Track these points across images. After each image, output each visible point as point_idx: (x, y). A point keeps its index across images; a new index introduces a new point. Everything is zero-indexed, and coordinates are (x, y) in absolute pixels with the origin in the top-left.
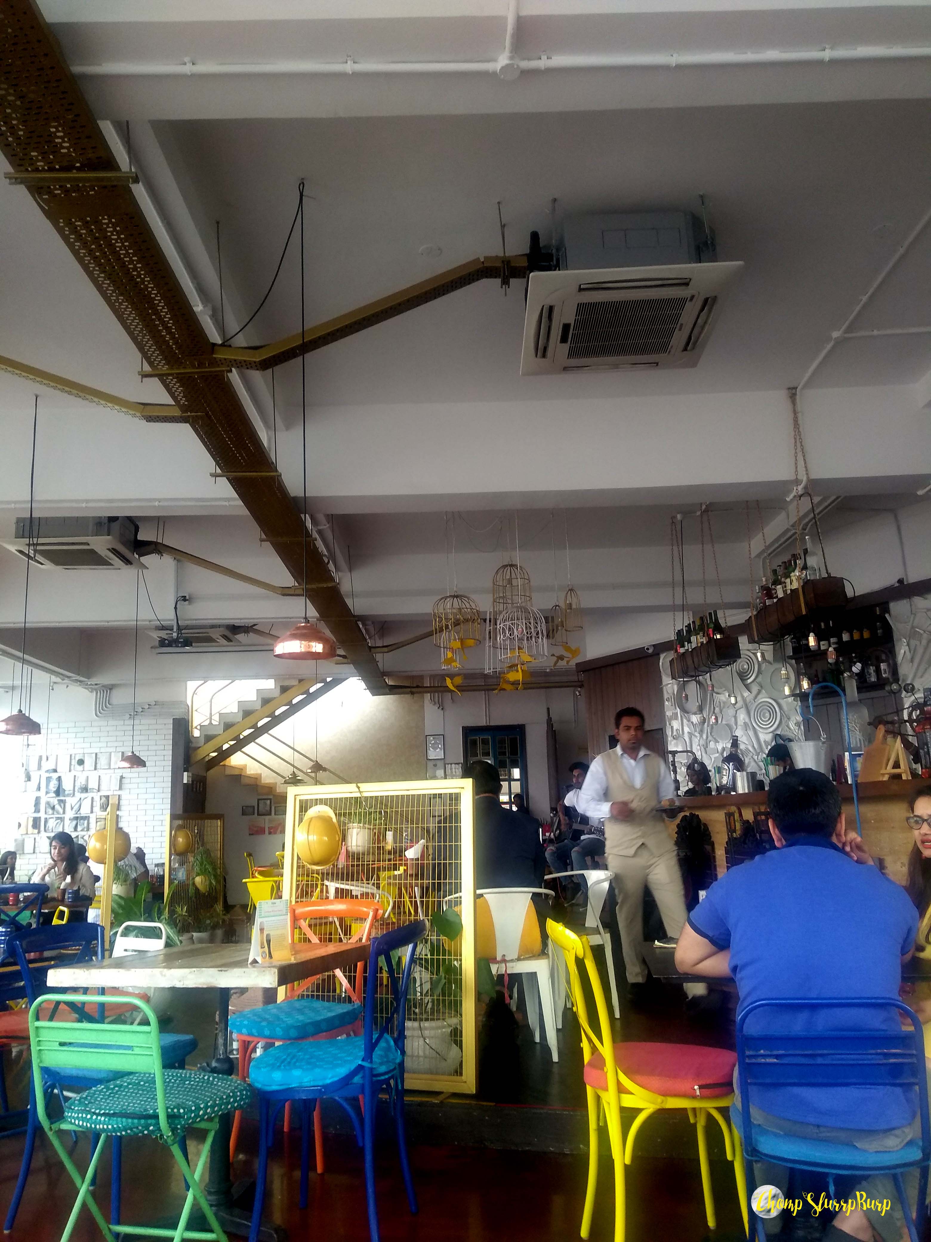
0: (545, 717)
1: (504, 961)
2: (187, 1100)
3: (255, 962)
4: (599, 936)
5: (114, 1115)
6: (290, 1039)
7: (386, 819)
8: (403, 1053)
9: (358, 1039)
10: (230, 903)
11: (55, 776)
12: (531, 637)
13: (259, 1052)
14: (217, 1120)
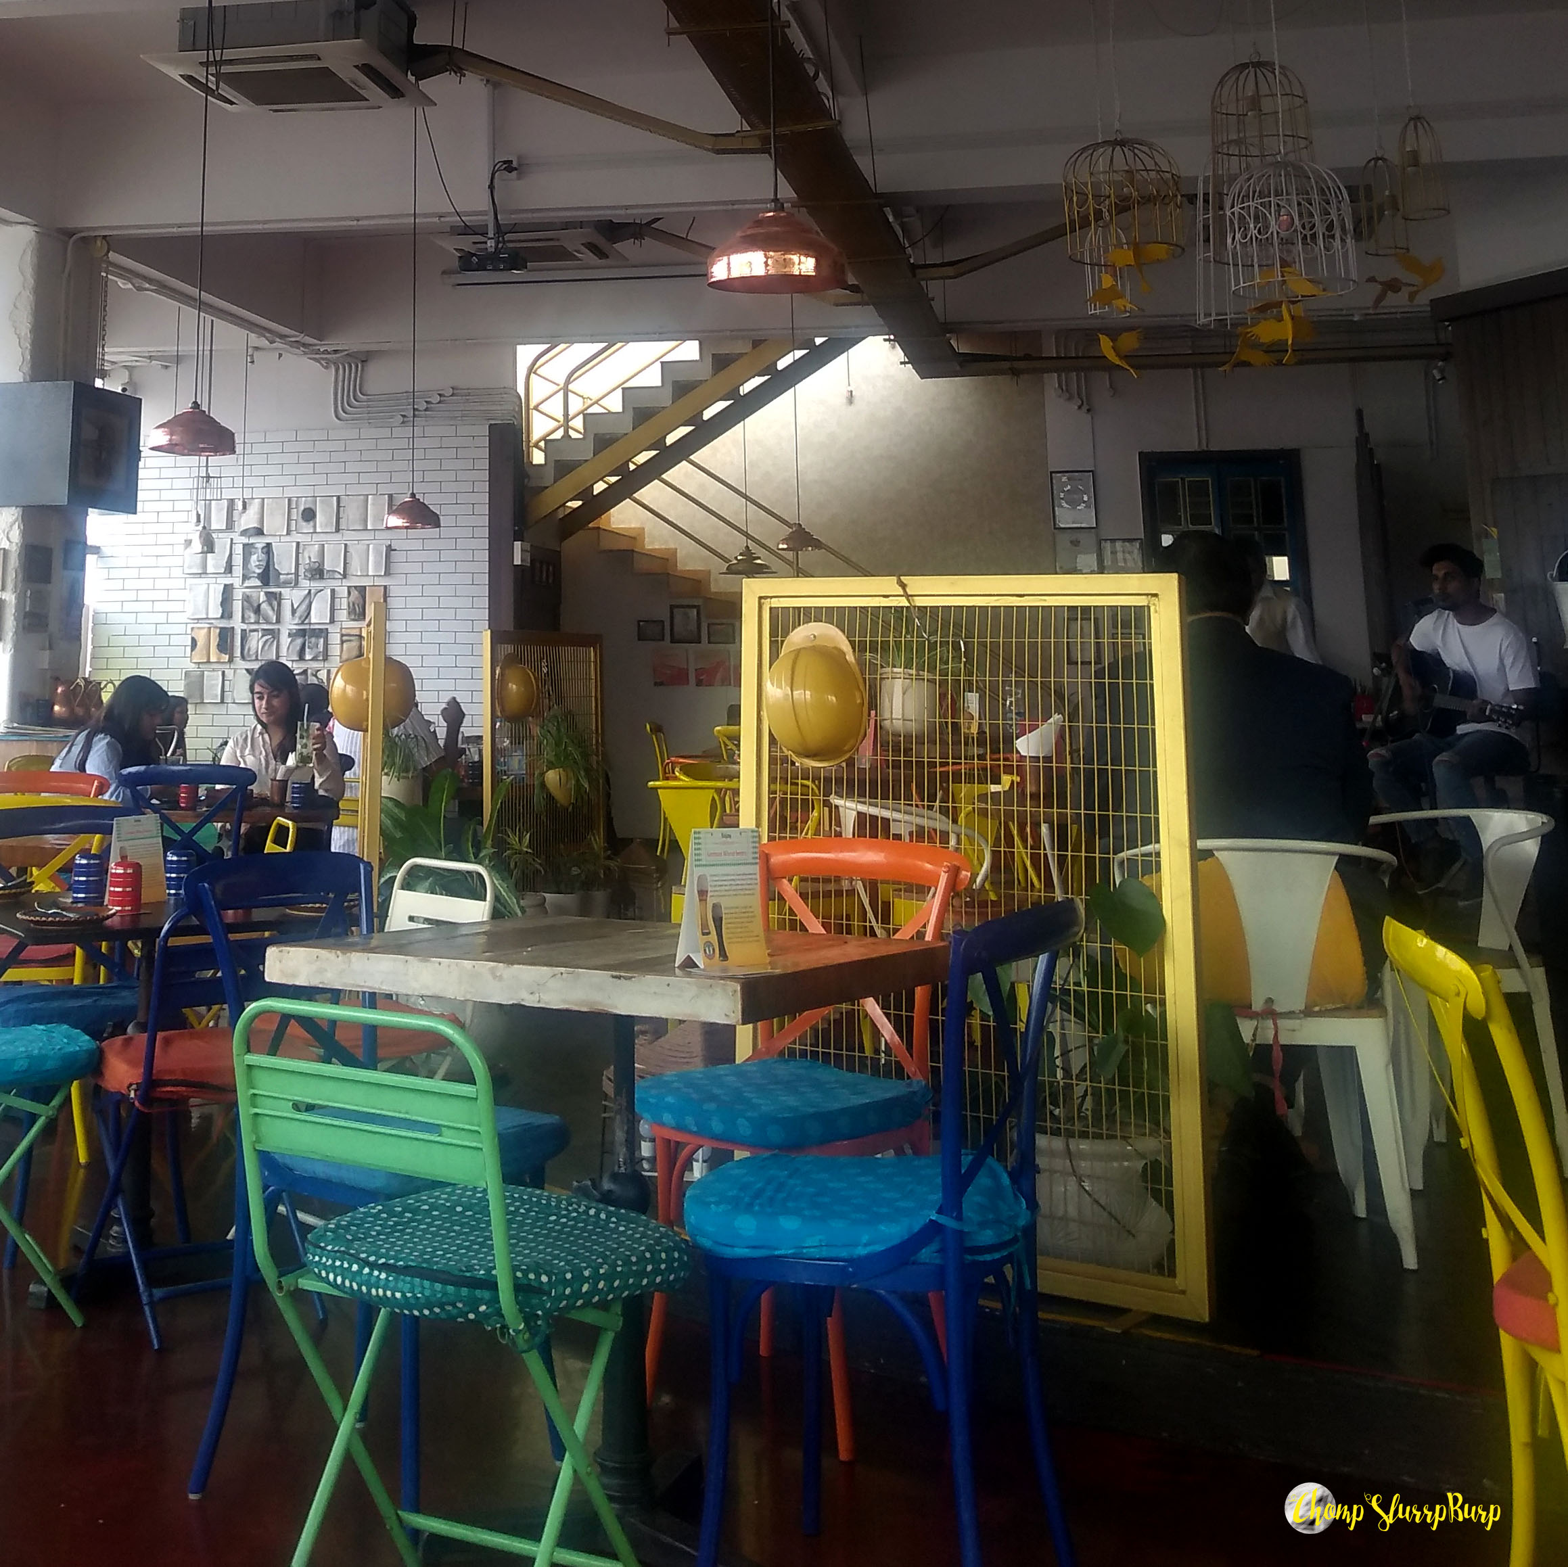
0: (1353, 433)
1: (1270, 1013)
2: (557, 1257)
3: (689, 964)
4: (1514, 971)
5: (407, 1270)
6: (768, 1147)
7: (969, 661)
8: (1033, 1205)
9: (923, 1161)
10: (619, 836)
11: (260, 542)
12: (1314, 236)
13: (698, 1171)
14: (618, 1308)
